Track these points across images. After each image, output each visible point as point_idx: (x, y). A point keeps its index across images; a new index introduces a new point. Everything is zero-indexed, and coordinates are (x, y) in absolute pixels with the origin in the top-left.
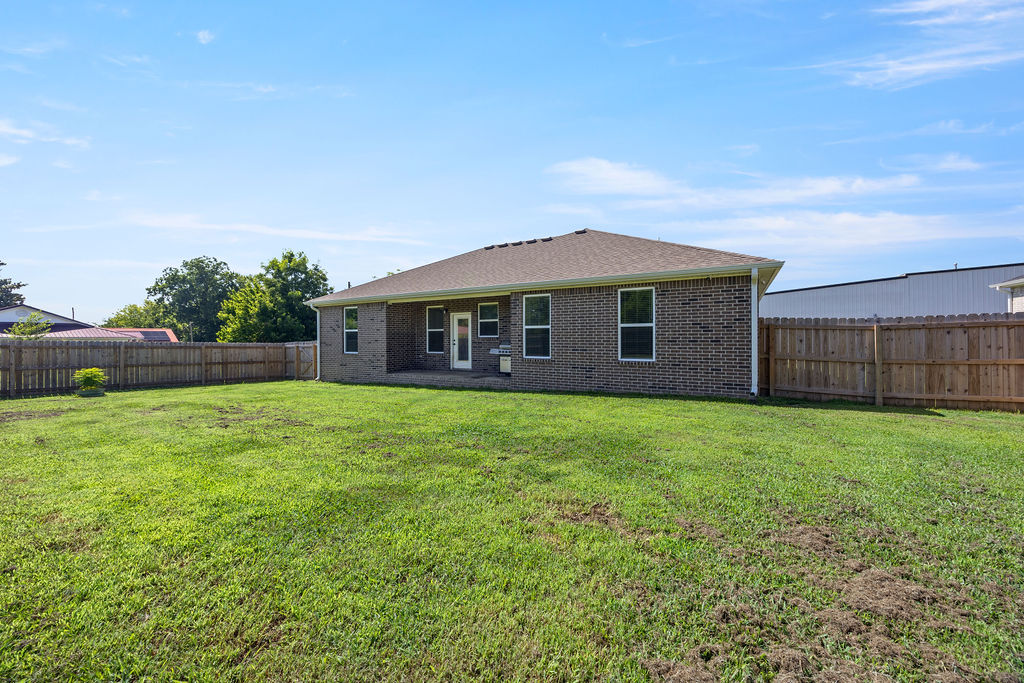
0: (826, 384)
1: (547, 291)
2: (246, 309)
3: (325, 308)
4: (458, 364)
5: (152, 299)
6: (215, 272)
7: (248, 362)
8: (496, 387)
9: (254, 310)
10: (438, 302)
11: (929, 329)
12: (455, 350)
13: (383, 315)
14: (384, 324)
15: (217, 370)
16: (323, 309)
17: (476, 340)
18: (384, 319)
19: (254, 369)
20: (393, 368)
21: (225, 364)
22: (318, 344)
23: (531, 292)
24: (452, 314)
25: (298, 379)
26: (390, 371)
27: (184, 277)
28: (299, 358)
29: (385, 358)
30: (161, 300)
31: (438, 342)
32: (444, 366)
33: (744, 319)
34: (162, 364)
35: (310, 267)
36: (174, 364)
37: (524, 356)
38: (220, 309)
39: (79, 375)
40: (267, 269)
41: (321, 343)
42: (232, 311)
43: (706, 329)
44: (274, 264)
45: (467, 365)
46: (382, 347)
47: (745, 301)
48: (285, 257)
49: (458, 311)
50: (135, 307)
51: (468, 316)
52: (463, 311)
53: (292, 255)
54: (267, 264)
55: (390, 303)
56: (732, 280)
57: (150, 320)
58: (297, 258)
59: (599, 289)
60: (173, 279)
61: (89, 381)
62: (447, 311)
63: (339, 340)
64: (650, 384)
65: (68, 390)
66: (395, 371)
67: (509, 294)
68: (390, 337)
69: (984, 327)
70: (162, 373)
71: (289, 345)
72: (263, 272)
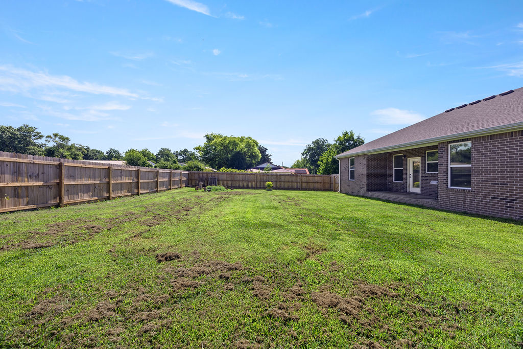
1: (468, 140)
2: (327, 160)
4: (412, 189)
5: (303, 157)
6: (323, 144)
7: (316, 183)
8: (427, 205)
9: (330, 160)
10: (400, 152)
12: (410, 180)
13: (365, 161)
14: (366, 166)
15: (305, 185)
16: (341, 159)
17: (424, 175)
18: (366, 163)
19: (318, 186)
20: (369, 189)
21: (307, 183)
22: (339, 176)
24: (408, 159)
25: (335, 191)
26: (368, 190)
27: (313, 148)
28: (335, 182)
29: (366, 183)
30: (306, 157)
31: (400, 175)
32: (403, 190)
34: (289, 182)
35: (355, 137)
36: (292, 182)
37: (449, 187)
38: (318, 160)
39: (267, 183)
40: (336, 141)
41: (341, 175)
42: (322, 161)
44: (339, 138)
45: (418, 190)
46: (364, 177)
48: (343, 134)
49: (412, 157)
50: (299, 160)
51: (418, 159)
52: (415, 157)
53: (347, 133)
54: (336, 139)
55: (369, 154)
57: (303, 166)
58: (349, 134)
60: (309, 149)
61: (269, 186)
62: (405, 157)
63: (347, 174)
65: (265, 188)
66: (372, 191)
67: (437, 144)
68: (369, 173)
70: (288, 185)
71: (332, 176)
72: (335, 143)
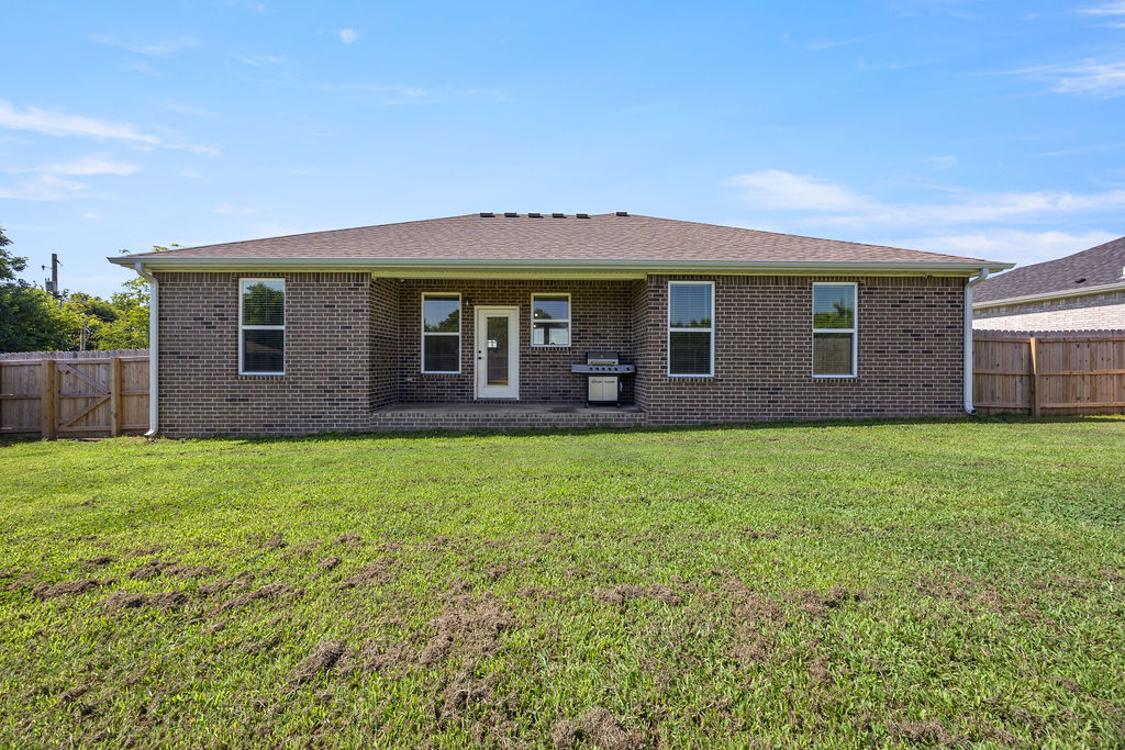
0: (993, 399)
1: (709, 278)
3: (175, 276)
4: (483, 390)
11: (1065, 342)
12: (481, 368)
14: (364, 317)
16: (170, 278)
18: (365, 306)
23: (684, 278)
28: (57, 389)
29: (365, 384)
33: (959, 326)
41: (161, 354)
43: (917, 337)
47: (959, 306)
51: (512, 313)
52: (500, 303)
56: (946, 281)
59: (790, 280)
62: (468, 300)
64: (853, 406)
69: (1100, 342)
